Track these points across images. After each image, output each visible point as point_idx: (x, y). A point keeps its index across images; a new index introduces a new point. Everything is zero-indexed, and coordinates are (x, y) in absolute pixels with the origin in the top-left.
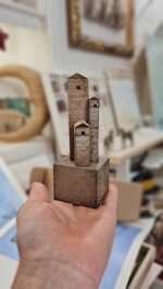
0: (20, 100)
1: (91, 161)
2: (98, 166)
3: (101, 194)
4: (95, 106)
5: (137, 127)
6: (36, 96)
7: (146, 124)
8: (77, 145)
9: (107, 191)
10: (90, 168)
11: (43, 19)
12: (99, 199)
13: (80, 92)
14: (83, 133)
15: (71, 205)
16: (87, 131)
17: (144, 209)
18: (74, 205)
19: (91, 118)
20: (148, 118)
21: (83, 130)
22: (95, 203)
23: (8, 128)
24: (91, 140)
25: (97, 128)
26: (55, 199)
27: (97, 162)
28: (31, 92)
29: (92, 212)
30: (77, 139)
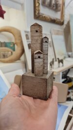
0: (10, 43)
1: (44, 73)
2: (48, 76)
3: (49, 92)
4: (46, 42)
5: (65, 58)
6: (18, 41)
7: (69, 57)
8: (36, 64)
9: (52, 90)
10: (43, 77)
11: (22, 5)
12: (48, 95)
13: (38, 34)
14: (39, 57)
15: (32, 98)
16: (42, 56)
17: (68, 96)
18: (34, 98)
19: (44, 49)
20: (70, 53)
21: (39, 55)
22: (46, 97)
23: (4, 56)
24: (43, 61)
25: (47, 55)
26: (23, 94)
27: (47, 74)
28: (15, 39)
29: (44, 103)
30: (36, 61)
